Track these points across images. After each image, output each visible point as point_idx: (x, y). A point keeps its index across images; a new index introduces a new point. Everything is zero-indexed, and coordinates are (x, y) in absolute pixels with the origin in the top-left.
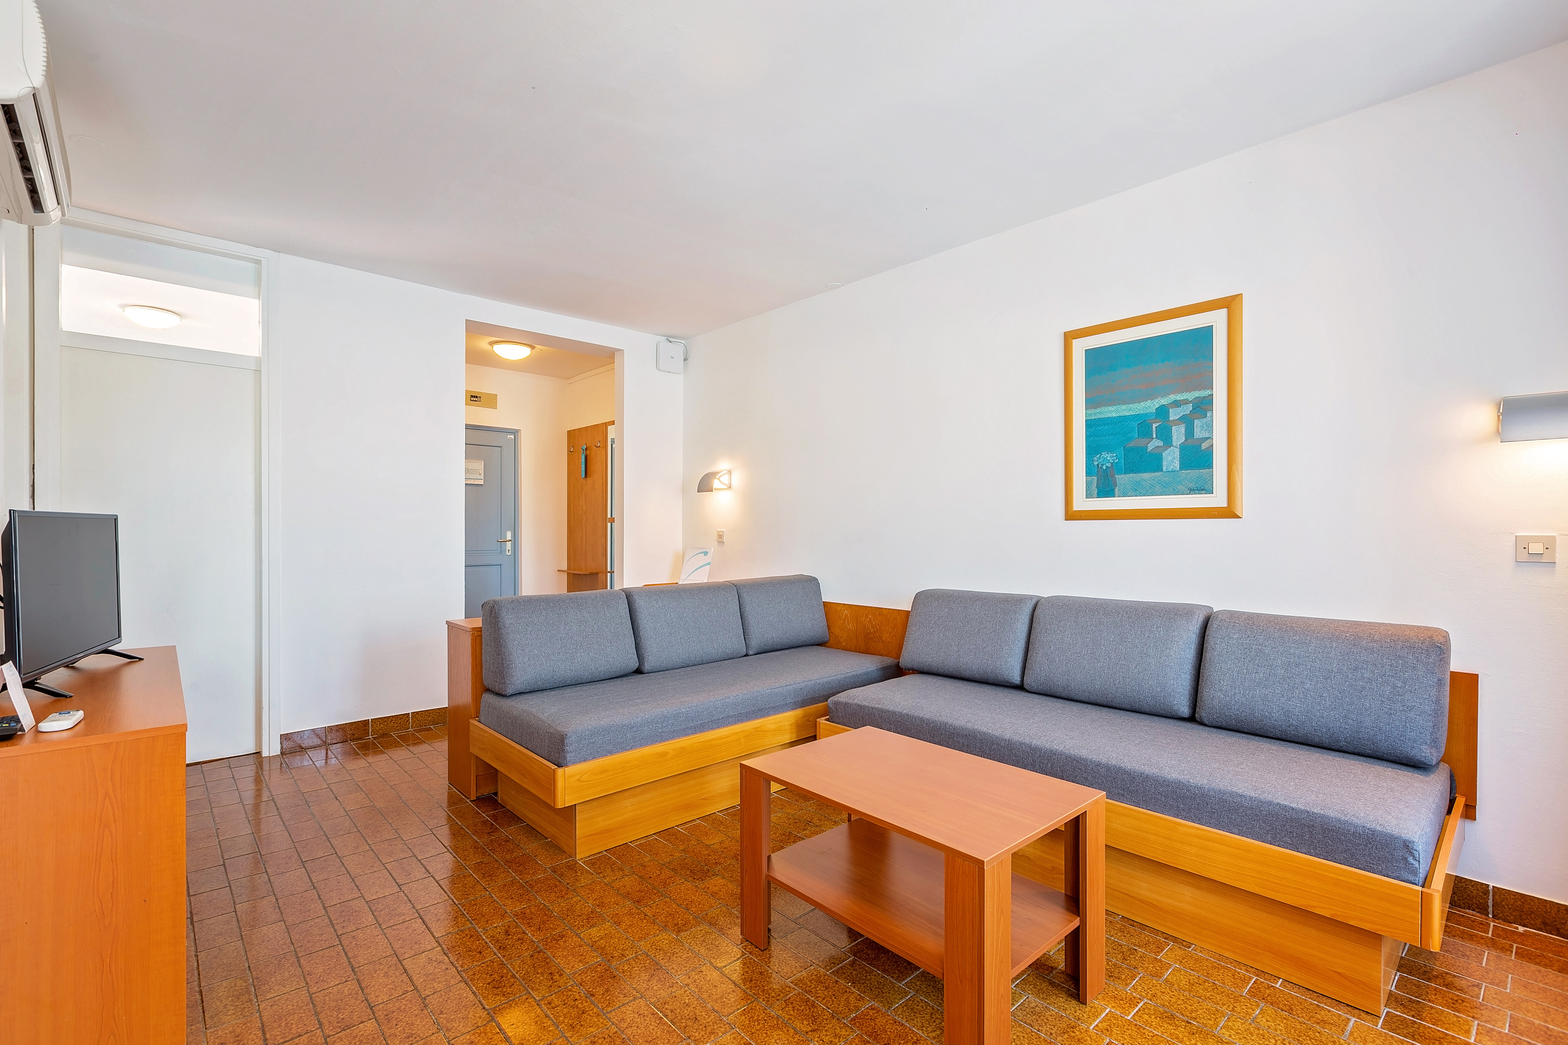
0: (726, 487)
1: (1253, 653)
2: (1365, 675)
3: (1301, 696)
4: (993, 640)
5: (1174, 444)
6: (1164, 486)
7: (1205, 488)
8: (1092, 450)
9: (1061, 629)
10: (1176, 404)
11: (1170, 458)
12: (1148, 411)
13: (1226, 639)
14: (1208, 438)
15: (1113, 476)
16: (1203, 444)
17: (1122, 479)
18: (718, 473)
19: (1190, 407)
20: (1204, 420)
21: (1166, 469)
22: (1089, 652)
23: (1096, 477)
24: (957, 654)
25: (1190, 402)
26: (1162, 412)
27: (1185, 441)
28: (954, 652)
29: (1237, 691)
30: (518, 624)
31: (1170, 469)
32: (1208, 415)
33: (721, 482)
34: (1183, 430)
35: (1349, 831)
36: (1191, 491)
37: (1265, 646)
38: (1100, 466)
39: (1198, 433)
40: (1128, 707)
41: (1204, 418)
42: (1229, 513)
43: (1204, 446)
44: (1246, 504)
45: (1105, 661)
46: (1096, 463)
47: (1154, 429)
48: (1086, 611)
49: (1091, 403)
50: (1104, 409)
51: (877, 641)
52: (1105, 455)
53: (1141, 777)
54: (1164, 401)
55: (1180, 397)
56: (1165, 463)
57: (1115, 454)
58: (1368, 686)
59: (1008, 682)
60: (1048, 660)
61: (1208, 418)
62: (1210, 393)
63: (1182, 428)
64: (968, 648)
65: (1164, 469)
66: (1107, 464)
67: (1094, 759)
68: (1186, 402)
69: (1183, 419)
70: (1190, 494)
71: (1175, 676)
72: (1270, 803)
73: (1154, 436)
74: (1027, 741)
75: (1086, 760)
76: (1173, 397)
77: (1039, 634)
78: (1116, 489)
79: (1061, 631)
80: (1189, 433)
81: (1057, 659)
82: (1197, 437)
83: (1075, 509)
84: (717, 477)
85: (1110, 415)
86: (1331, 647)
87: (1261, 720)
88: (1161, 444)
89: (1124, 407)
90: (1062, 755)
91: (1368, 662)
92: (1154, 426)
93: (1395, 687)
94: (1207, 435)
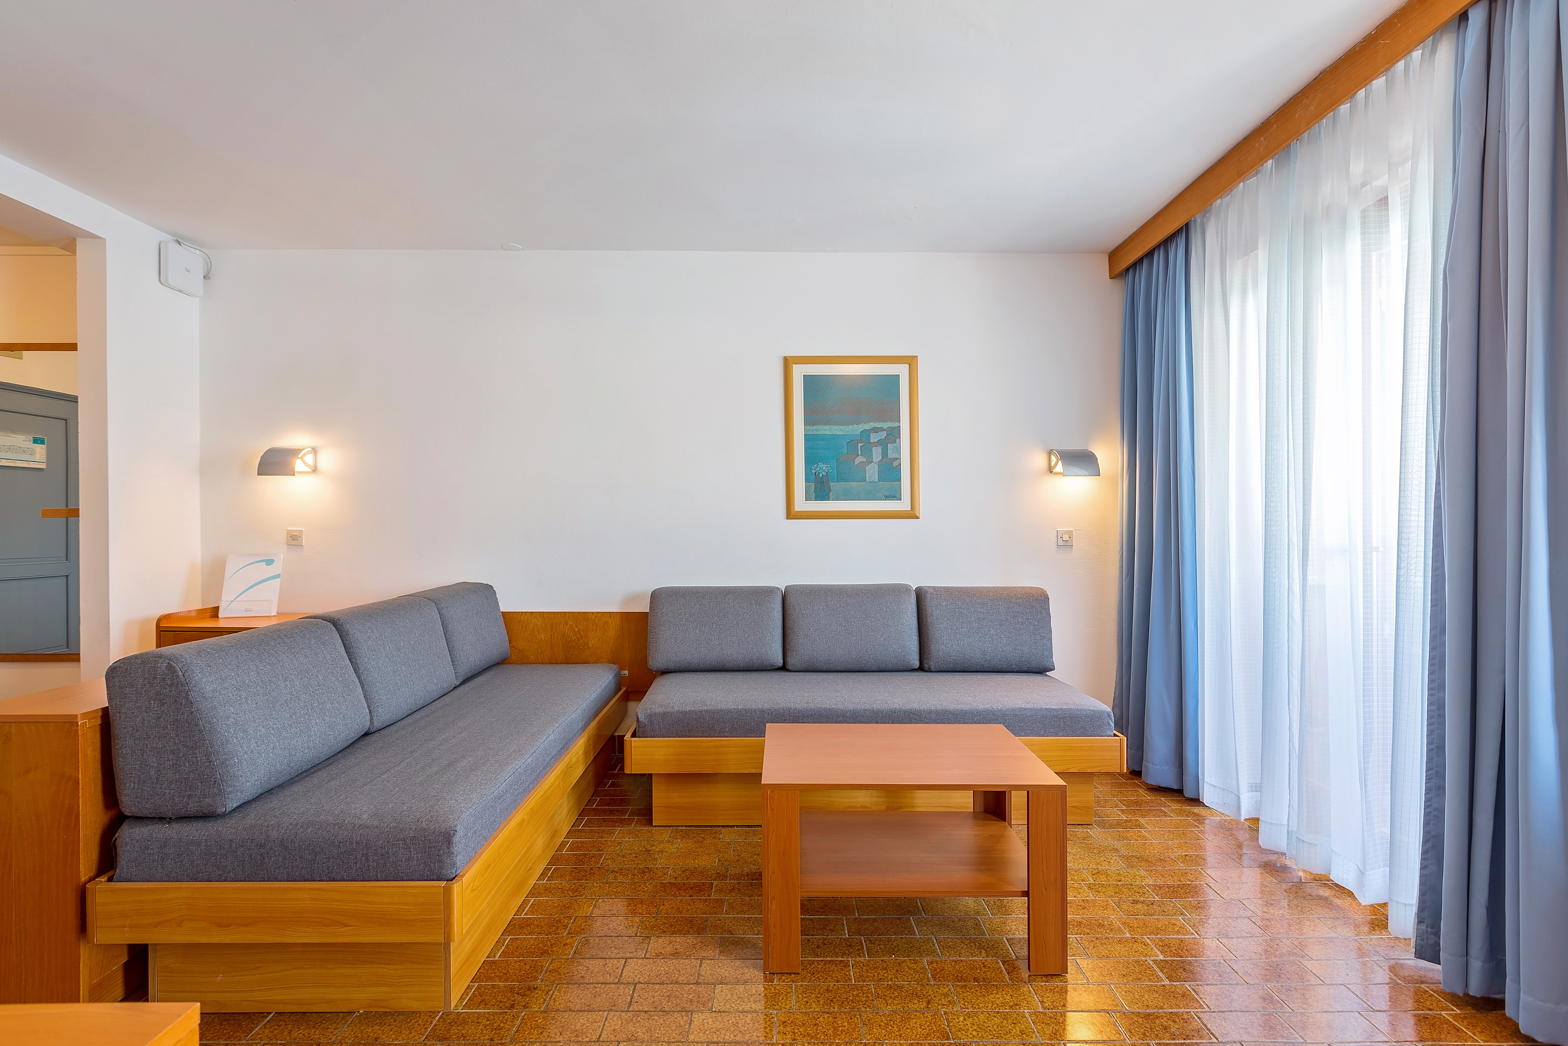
0: (310, 470)
1: (957, 615)
2: (1019, 620)
3: (990, 640)
4: (754, 629)
5: (874, 461)
6: (867, 493)
7: (895, 496)
8: (810, 461)
9: (816, 612)
10: (876, 430)
11: (871, 472)
12: (854, 433)
13: (938, 607)
14: (897, 459)
15: (828, 483)
16: (894, 463)
17: (835, 486)
18: (300, 450)
19: (885, 434)
20: (895, 445)
21: (869, 480)
22: (843, 629)
23: (814, 483)
24: (720, 647)
25: (885, 430)
26: (866, 433)
27: (882, 459)
28: (716, 646)
29: (953, 643)
30: (226, 690)
31: (871, 481)
32: (897, 441)
33: (304, 462)
34: (880, 451)
35: (1083, 715)
36: (887, 498)
37: (963, 608)
38: (817, 474)
39: (891, 455)
40: (876, 669)
41: (894, 443)
42: (911, 515)
43: (895, 464)
44: (923, 509)
45: (858, 634)
46: (813, 472)
47: (859, 448)
48: (832, 595)
49: (810, 419)
50: (819, 427)
51: (581, 649)
52: (821, 465)
53: (962, 713)
54: (867, 427)
55: (878, 425)
56: (867, 475)
57: (829, 465)
58: (1022, 627)
59: (772, 666)
60: (809, 640)
61: (897, 444)
62: (898, 425)
63: (880, 449)
64: (730, 641)
65: (867, 480)
66: (823, 473)
67: (926, 709)
68: (882, 429)
69: (878, 443)
70: (885, 500)
71: (910, 639)
72: (1041, 709)
73: (860, 454)
74: (868, 707)
75: (920, 711)
76: (872, 425)
77: (796, 620)
78: (831, 494)
79: (816, 614)
80: (885, 454)
81: (818, 639)
82: (890, 457)
83: (796, 510)
84: (300, 456)
85: (825, 433)
86: (999, 605)
87: (970, 661)
88: (865, 460)
89: (836, 427)
90: (900, 712)
91: (1019, 612)
92: (860, 445)
93: (1034, 626)
94: (897, 456)
